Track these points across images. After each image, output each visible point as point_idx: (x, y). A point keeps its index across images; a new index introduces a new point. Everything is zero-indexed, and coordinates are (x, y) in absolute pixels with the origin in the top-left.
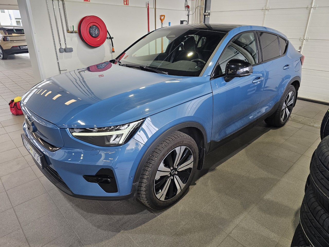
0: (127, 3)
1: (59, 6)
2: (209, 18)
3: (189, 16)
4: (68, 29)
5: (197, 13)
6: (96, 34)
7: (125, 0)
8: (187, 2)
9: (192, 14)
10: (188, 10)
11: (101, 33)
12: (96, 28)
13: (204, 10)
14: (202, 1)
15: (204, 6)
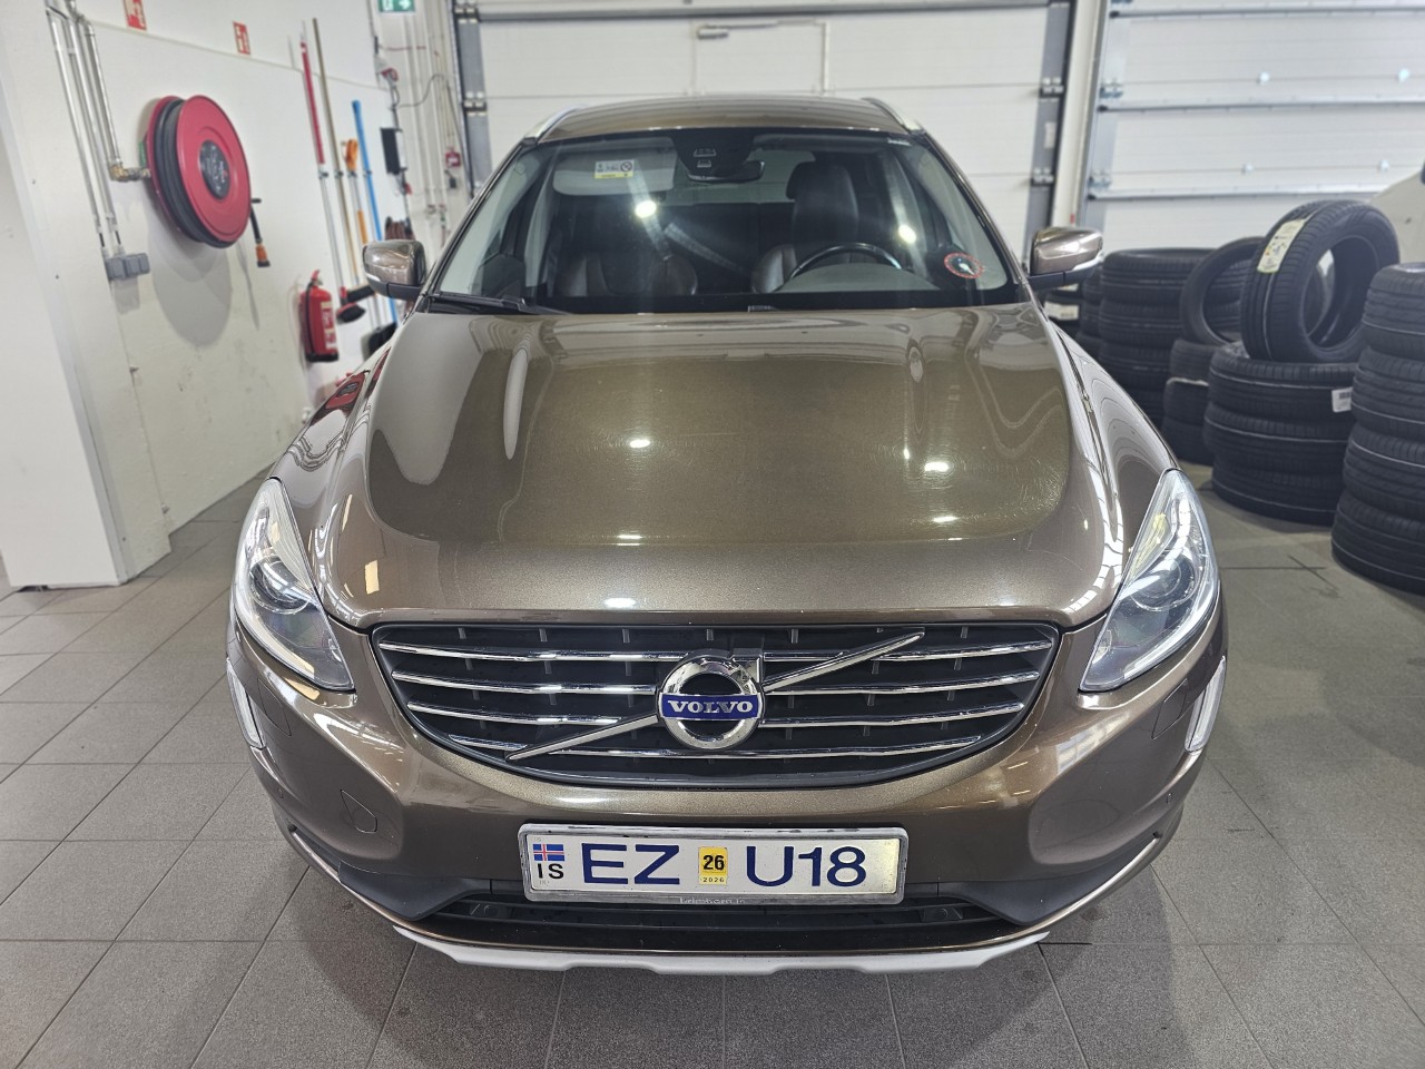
0: (246, 44)
2: (485, 122)
3: (399, 112)
4: (118, 160)
5: (434, 101)
6: (223, 181)
7: (239, 33)
8: (382, 53)
9: (416, 105)
10: (393, 89)
11: (235, 178)
12: (221, 157)
13: (459, 88)
14: (436, 53)
15: (457, 76)
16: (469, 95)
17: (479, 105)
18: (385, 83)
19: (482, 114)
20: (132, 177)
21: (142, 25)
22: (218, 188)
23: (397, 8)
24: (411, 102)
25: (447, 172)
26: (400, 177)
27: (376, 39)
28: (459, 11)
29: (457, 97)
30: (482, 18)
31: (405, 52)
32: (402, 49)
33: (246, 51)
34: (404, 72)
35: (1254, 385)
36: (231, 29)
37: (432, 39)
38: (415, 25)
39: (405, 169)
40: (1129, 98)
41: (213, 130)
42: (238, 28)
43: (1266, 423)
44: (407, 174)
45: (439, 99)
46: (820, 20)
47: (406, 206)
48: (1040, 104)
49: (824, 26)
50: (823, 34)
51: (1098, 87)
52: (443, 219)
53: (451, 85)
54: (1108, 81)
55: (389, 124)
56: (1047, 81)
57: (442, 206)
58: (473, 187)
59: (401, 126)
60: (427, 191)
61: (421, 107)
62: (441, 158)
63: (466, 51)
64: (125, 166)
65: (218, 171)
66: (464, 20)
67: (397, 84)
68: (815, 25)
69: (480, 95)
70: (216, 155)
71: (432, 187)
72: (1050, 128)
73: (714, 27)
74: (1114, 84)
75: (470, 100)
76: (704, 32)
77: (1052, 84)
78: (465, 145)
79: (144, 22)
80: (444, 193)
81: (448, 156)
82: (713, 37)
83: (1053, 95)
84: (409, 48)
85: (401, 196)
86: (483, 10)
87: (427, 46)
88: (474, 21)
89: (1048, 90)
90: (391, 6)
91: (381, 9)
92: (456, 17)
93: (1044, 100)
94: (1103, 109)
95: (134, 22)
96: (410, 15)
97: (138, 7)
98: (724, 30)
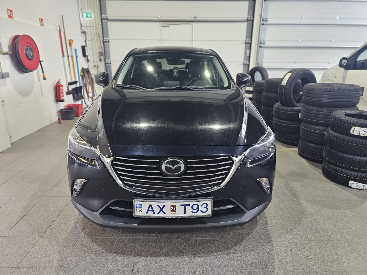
0: (43, 23)
2: (109, 45)
3: (87, 42)
4: (2, 50)
5: (96, 39)
6: (32, 55)
7: (41, 21)
8: (83, 28)
9: (92, 40)
10: (86, 36)
11: (35, 55)
12: (31, 49)
13: (102, 37)
14: (97, 28)
15: (102, 33)
16: (105, 38)
17: (107, 41)
18: (83, 35)
19: (108, 43)
20: (6, 54)
21: (12, 17)
22: (30, 58)
23: (87, 17)
24: (90, 39)
25: (99, 57)
26: (86, 58)
27: (81, 24)
28: (102, 18)
29: (101, 39)
30: (108, 20)
31: (89, 28)
32: (88, 27)
33: (42, 25)
34: (88, 33)
35: (282, 112)
36: (39, 19)
37: (95, 25)
38: (92, 21)
39: (87, 56)
40: (267, 44)
41: (29, 43)
42: (40, 20)
43: (285, 121)
44: (89, 57)
45: (97, 39)
46: (192, 23)
47: (88, 65)
48: (246, 45)
49: (193, 25)
50: (193, 27)
51: (259, 42)
52: (98, 69)
53: (100, 36)
54: (262, 40)
55: (84, 44)
56: (247, 40)
57: (98, 65)
58: (105, 61)
59: (87, 45)
60: (94, 62)
61: (93, 40)
62: (98, 54)
63: (104, 27)
64: (4, 51)
65: (30, 53)
66: (104, 20)
67: (87, 35)
68: (190, 24)
69: (108, 38)
70: (29, 49)
71: (95, 61)
72: (248, 51)
73: (166, 24)
74: (264, 41)
75: (105, 40)
76: (163, 25)
77: (248, 40)
78: (103, 51)
79: (13, 17)
80: (98, 62)
81: (99, 53)
82: (165, 26)
83: (248, 43)
84: (90, 27)
85: (87, 63)
86: (109, 18)
87: (94, 26)
88: (106, 20)
89: (247, 42)
90: (85, 16)
91: (83, 17)
92: (102, 19)
93: (247, 44)
94: (261, 47)
95: (10, 17)
96: (90, 18)
97: (11, 13)
98: (168, 25)
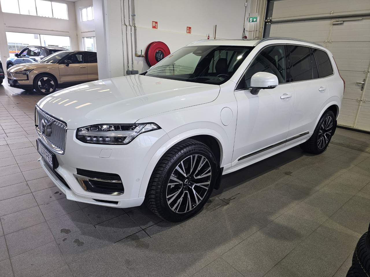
0: (190, 31)
1: (131, 32)
4: (136, 53)
6: (161, 59)
7: (188, 29)
8: (245, 32)
12: (162, 53)
14: (259, 32)
15: (262, 37)
20: (139, 56)
21: (157, 28)
23: (253, 21)
27: (244, 29)
28: (267, 21)
30: (272, 22)
32: (252, 31)
36: (186, 28)
38: (257, 25)
41: (161, 48)
63: (266, 31)
64: (138, 54)
65: (160, 57)
66: (267, 24)
70: (160, 53)
73: (339, 21)
76: (335, 23)
82: (338, 24)
84: (254, 31)
86: (273, 20)
88: (270, 23)
91: (249, 22)
95: (154, 27)
96: (256, 22)
97: (156, 24)
98: (342, 22)
